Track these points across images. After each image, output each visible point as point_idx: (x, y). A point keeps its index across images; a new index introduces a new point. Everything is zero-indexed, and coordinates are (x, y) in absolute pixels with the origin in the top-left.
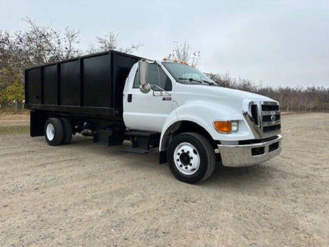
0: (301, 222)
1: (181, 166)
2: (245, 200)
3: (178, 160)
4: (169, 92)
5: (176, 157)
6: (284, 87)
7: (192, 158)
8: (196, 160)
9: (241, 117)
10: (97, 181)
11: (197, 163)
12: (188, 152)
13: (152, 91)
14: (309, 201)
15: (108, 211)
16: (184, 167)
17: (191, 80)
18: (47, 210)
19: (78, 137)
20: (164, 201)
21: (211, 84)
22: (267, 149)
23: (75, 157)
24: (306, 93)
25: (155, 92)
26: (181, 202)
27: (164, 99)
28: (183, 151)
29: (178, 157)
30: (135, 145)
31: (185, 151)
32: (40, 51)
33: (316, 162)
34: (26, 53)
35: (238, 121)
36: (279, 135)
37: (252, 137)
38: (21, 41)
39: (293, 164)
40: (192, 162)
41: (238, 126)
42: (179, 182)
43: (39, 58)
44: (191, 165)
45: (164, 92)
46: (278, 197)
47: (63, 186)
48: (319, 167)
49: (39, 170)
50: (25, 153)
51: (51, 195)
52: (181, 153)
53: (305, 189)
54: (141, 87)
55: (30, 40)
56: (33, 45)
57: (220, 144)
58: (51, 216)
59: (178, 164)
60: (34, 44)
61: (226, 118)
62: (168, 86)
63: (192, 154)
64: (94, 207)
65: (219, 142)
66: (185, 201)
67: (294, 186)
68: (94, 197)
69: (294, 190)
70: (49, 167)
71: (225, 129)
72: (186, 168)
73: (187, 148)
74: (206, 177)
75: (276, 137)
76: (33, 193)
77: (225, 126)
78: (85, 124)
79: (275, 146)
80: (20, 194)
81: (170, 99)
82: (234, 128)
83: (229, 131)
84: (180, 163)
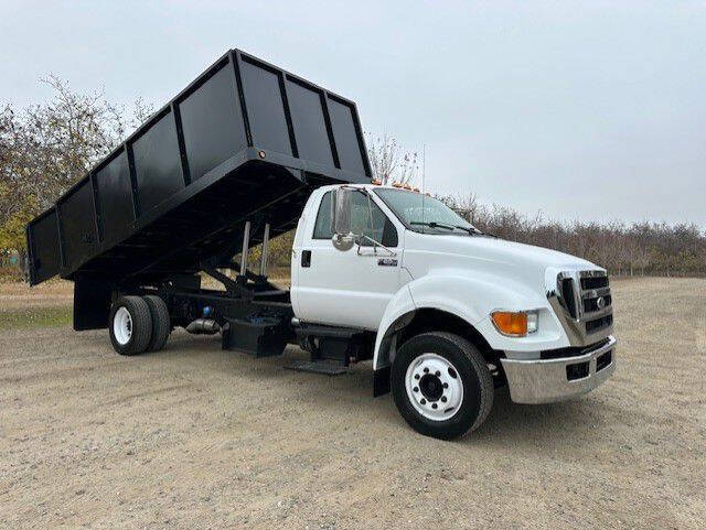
0: (680, 516)
1: (423, 402)
2: (561, 471)
3: (416, 390)
4: (392, 249)
5: (411, 383)
6: (586, 223)
7: (446, 386)
8: (454, 390)
9: (544, 303)
10: (249, 435)
11: (456, 395)
12: (438, 374)
13: (356, 247)
14: (686, 473)
15: (295, 500)
16: (429, 405)
17: (433, 225)
18: (168, 500)
19: (180, 336)
20: (401, 477)
21: (471, 233)
22: (593, 366)
23: (185, 382)
24: (630, 236)
25: (362, 248)
26: (436, 480)
27: (381, 263)
28: (426, 370)
29: (416, 383)
30: (317, 355)
31: (432, 372)
32: (76, 146)
33: (679, 388)
34: (48, 151)
35: (537, 312)
36: (610, 337)
37: (567, 344)
38: (38, 125)
39: (635, 392)
40: (446, 393)
41: (538, 322)
42: (418, 435)
43: (75, 163)
44: (445, 400)
45: (381, 250)
46: (623, 464)
47: (185, 448)
48: (687, 398)
49: (120, 411)
50: (76, 373)
51: (166, 467)
52: (422, 374)
53: (670, 446)
54: (335, 237)
55: (56, 123)
56: (64, 133)
57: (505, 357)
58: (182, 513)
59: (416, 398)
60: (63, 130)
61: (516, 307)
62: (390, 238)
63: (445, 378)
64: (263, 491)
65: (502, 354)
66: (444, 477)
67: (648, 440)
68: (256, 470)
69: (651, 448)
70: (137, 404)
71: (515, 327)
72: (435, 406)
73: (436, 364)
74: (476, 425)
75: (608, 340)
76: (126, 463)
77: (514, 322)
78: (207, 309)
79: (605, 360)
80: (98, 465)
81: (394, 263)
82: (531, 325)
83: (522, 333)
84: (420, 396)
